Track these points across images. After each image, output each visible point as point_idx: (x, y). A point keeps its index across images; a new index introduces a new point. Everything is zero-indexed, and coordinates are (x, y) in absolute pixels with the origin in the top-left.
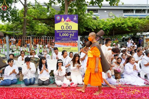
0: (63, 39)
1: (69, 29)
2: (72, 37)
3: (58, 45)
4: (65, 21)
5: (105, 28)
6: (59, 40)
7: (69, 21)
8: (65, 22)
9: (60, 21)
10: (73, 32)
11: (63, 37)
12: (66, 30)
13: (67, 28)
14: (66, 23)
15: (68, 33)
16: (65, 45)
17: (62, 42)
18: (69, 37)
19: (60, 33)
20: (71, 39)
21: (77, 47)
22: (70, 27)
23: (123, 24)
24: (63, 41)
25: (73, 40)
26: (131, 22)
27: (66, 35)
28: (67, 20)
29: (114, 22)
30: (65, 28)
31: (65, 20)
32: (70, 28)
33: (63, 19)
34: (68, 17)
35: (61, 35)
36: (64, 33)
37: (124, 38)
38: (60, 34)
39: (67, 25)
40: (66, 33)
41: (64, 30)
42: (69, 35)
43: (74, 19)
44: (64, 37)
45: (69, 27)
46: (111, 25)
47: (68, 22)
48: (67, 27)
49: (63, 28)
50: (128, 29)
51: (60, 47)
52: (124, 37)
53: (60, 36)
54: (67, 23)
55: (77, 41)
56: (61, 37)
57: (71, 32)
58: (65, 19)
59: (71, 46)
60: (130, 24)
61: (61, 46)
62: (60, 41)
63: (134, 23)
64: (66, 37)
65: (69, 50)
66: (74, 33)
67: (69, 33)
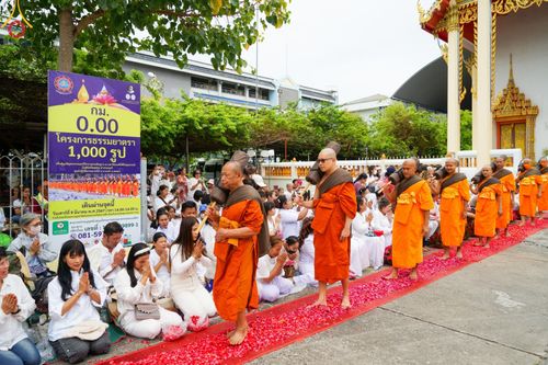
0: (86, 167)
1: (107, 133)
2: (119, 160)
3: (61, 191)
4: (91, 99)
5: (164, 129)
6: (69, 170)
7: (110, 102)
8: (93, 104)
9: (71, 97)
10: (123, 143)
11: (82, 159)
12: (96, 132)
13: (101, 128)
14: (98, 107)
15: (103, 145)
16: (91, 189)
17: (79, 178)
18: (107, 160)
19: (72, 144)
20: (115, 168)
21: (138, 197)
22: (113, 124)
23: (213, 122)
24: (84, 174)
25: (124, 173)
26: (234, 119)
27: (98, 152)
28: (99, 96)
29: (189, 113)
30: (92, 125)
31: (94, 97)
32: (113, 128)
33: (83, 93)
34: (104, 88)
35: (77, 151)
36: (90, 146)
37: (202, 164)
38: (72, 148)
39: (102, 116)
40: (98, 146)
41: (88, 132)
42: (108, 152)
43: (128, 97)
44: (90, 159)
45: (107, 125)
46: (179, 122)
47: (106, 106)
48: (101, 123)
49: (83, 126)
50: (224, 139)
51: (72, 200)
52: (201, 160)
53: (72, 155)
54: (102, 107)
55: (138, 176)
56: (74, 160)
57: (114, 142)
58: (91, 93)
59: (117, 194)
60: (233, 126)
61: (76, 193)
62: (72, 175)
63: (240, 122)
64: (98, 159)
65: (109, 208)
66: (127, 147)
67: (109, 148)
